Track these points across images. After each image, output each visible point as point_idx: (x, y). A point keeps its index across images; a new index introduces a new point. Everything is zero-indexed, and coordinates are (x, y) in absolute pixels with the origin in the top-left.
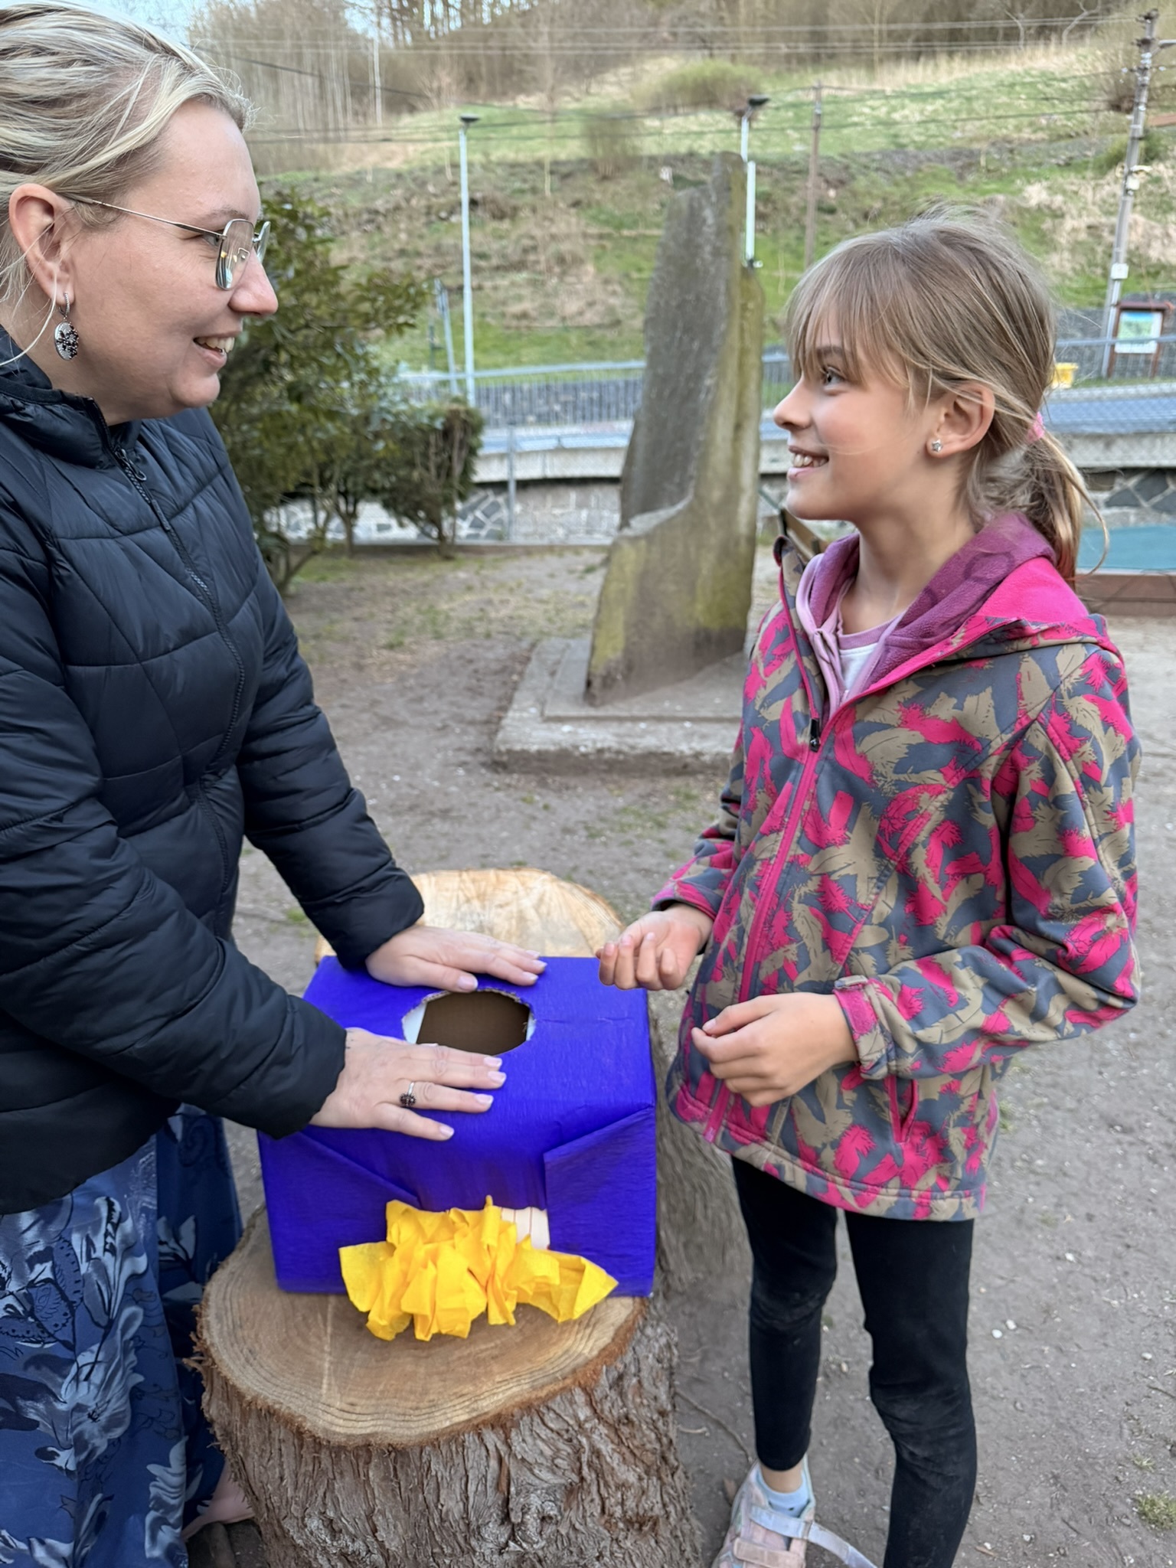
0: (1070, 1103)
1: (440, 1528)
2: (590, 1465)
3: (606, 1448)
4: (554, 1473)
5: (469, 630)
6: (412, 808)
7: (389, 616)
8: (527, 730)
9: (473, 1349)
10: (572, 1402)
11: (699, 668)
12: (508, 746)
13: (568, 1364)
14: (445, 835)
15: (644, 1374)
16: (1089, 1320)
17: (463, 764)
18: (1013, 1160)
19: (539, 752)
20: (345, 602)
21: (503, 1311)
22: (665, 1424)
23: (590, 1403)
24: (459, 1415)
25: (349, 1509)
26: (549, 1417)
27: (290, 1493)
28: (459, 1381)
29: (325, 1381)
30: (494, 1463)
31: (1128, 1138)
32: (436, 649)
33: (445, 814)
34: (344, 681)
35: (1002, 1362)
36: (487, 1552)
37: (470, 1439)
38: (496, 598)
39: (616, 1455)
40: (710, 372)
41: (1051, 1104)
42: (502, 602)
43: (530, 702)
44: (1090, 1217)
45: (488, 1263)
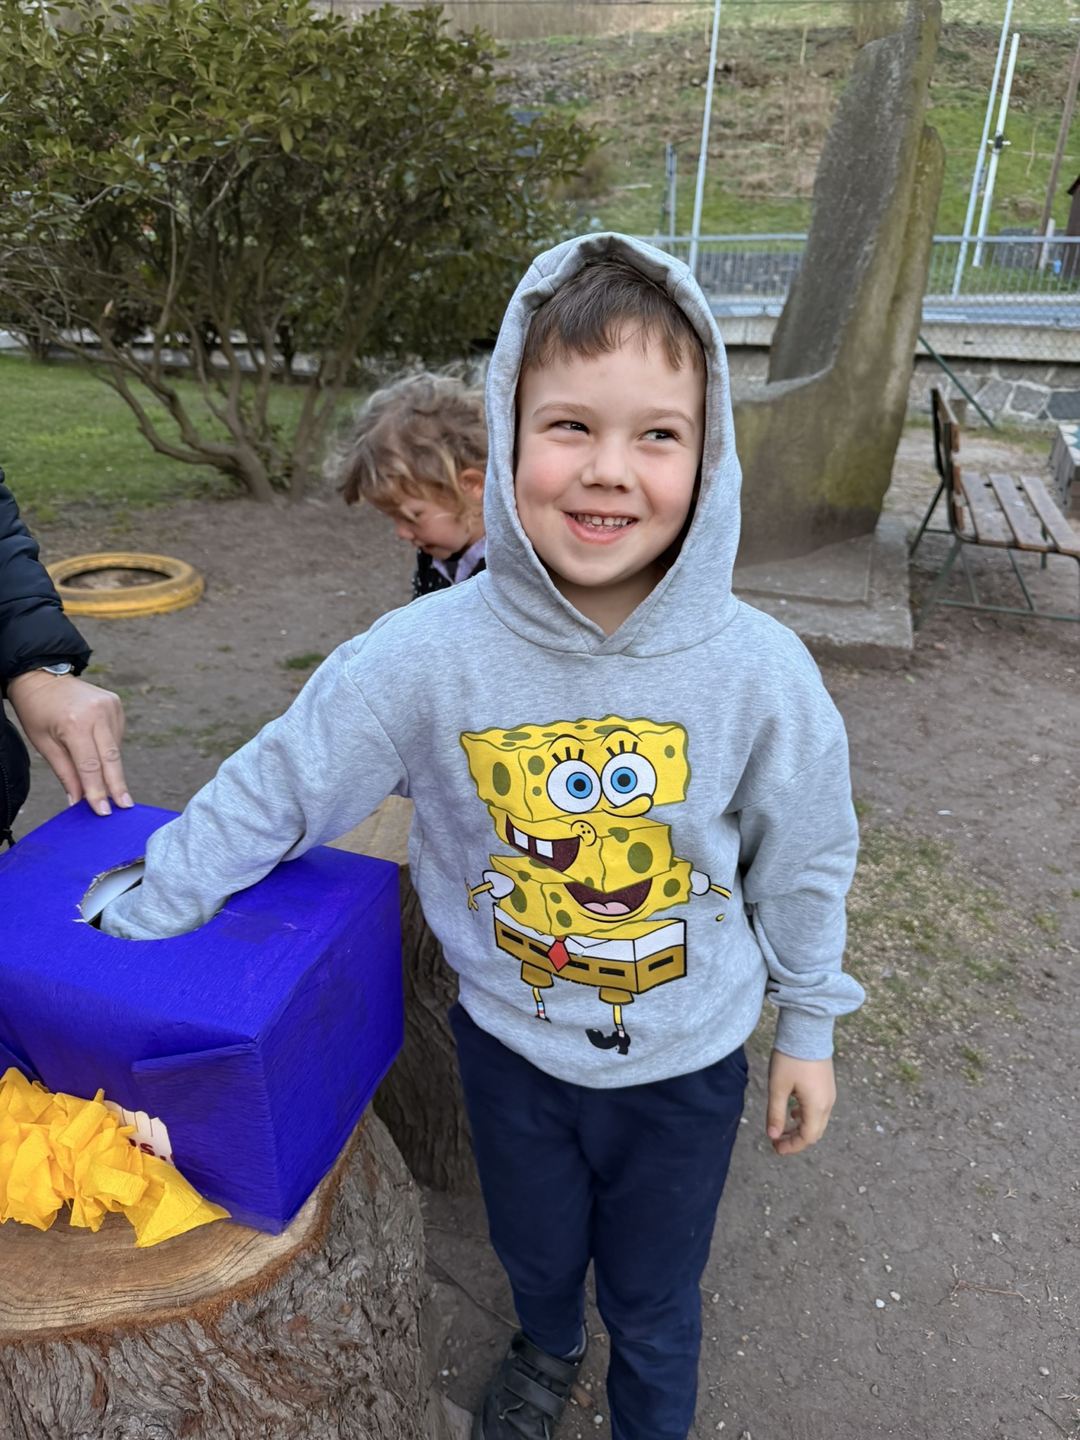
0: (1058, 1065)
1: (33, 1427)
2: (214, 1398)
4: (163, 1399)
11: (817, 546)
13: (197, 1288)
16: (991, 1313)
18: (970, 1116)
21: (88, 1213)
23: (213, 1337)
24: (56, 1319)
26: (157, 1343)
28: (79, 1280)
35: (874, 1337)
39: (256, 1390)
40: (870, 239)
41: (1034, 1062)
44: (1035, 1197)
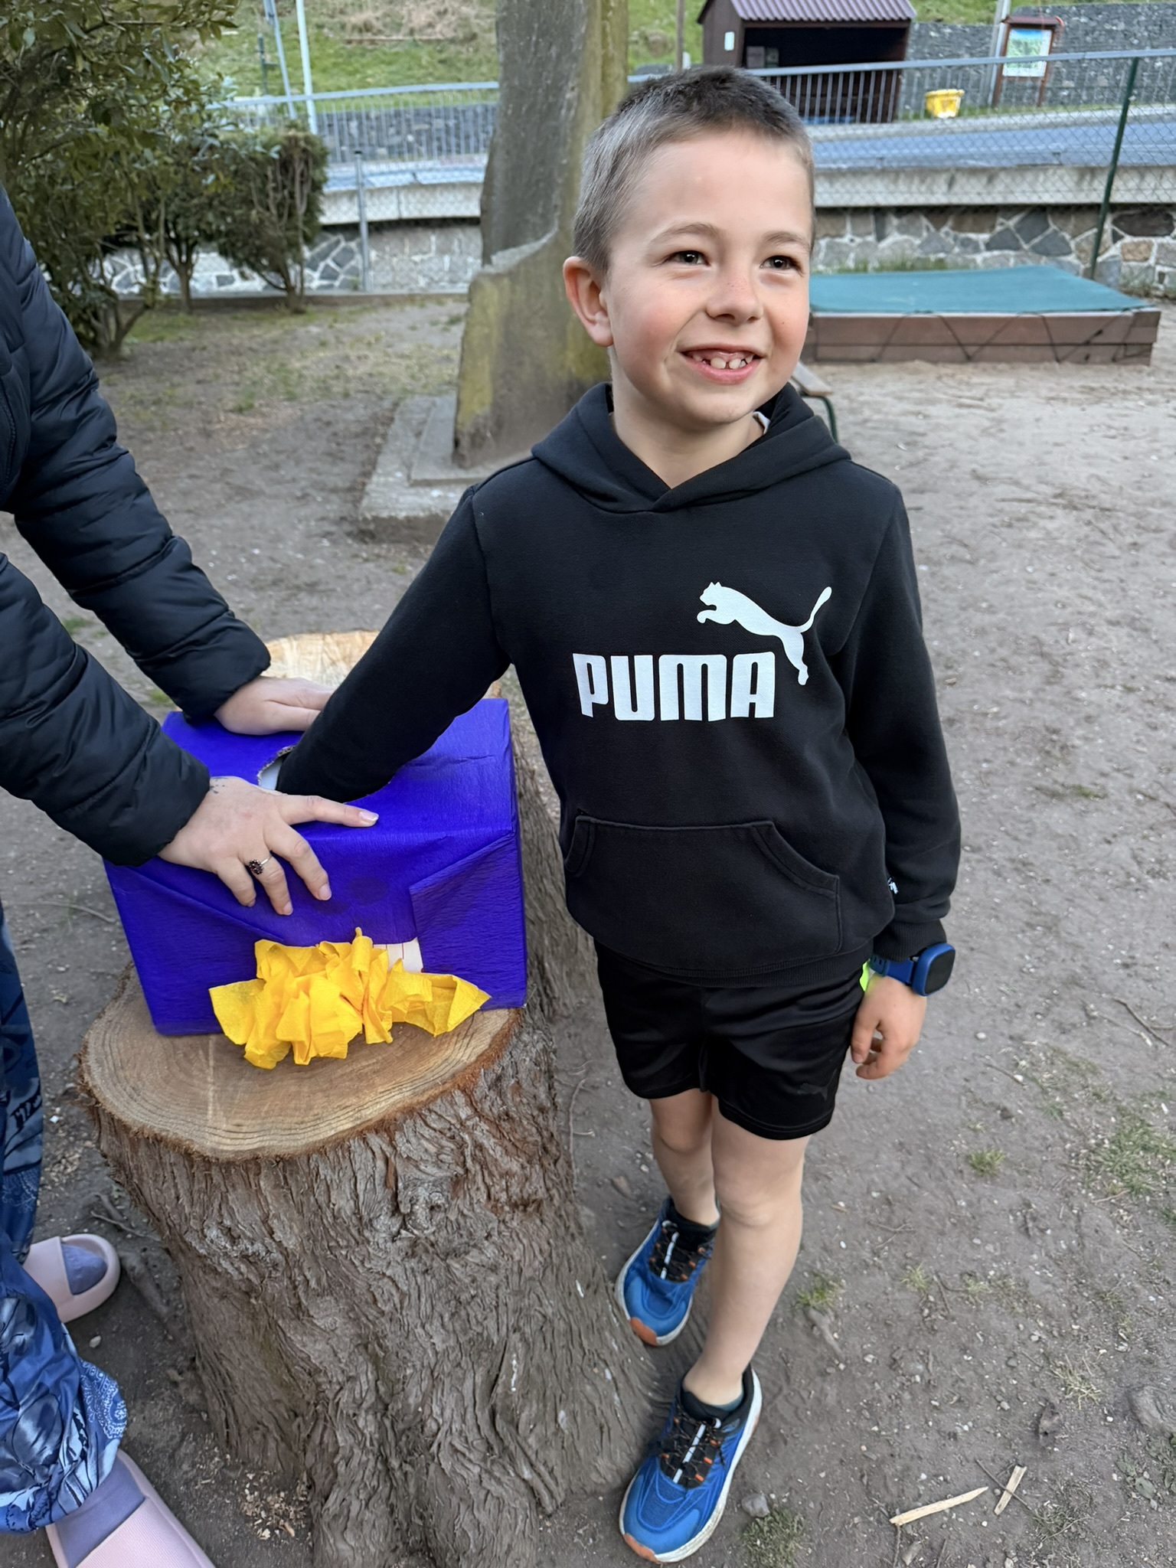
1: (333, 1226)
2: (474, 1158)
3: (489, 1143)
4: (440, 1168)
5: (325, 390)
6: (275, 583)
7: (236, 378)
8: (394, 496)
9: (356, 1066)
10: (453, 1103)
12: (374, 514)
13: (447, 1070)
14: (314, 609)
15: (522, 1075)
17: (327, 535)
19: (408, 519)
20: (186, 363)
21: (380, 1031)
22: (546, 1119)
23: (471, 1103)
24: (344, 1124)
25: (245, 1216)
26: (432, 1119)
27: (187, 1210)
28: (342, 1095)
29: (210, 1108)
30: (380, 1164)
31: (976, 856)
32: (290, 411)
33: (312, 588)
34: (191, 449)
36: (381, 1241)
37: (355, 1144)
38: (353, 355)
39: (499, 1148)
40: (570, 85)
42: (359, 358)
43: (396, 466)
45: (361, 988)
